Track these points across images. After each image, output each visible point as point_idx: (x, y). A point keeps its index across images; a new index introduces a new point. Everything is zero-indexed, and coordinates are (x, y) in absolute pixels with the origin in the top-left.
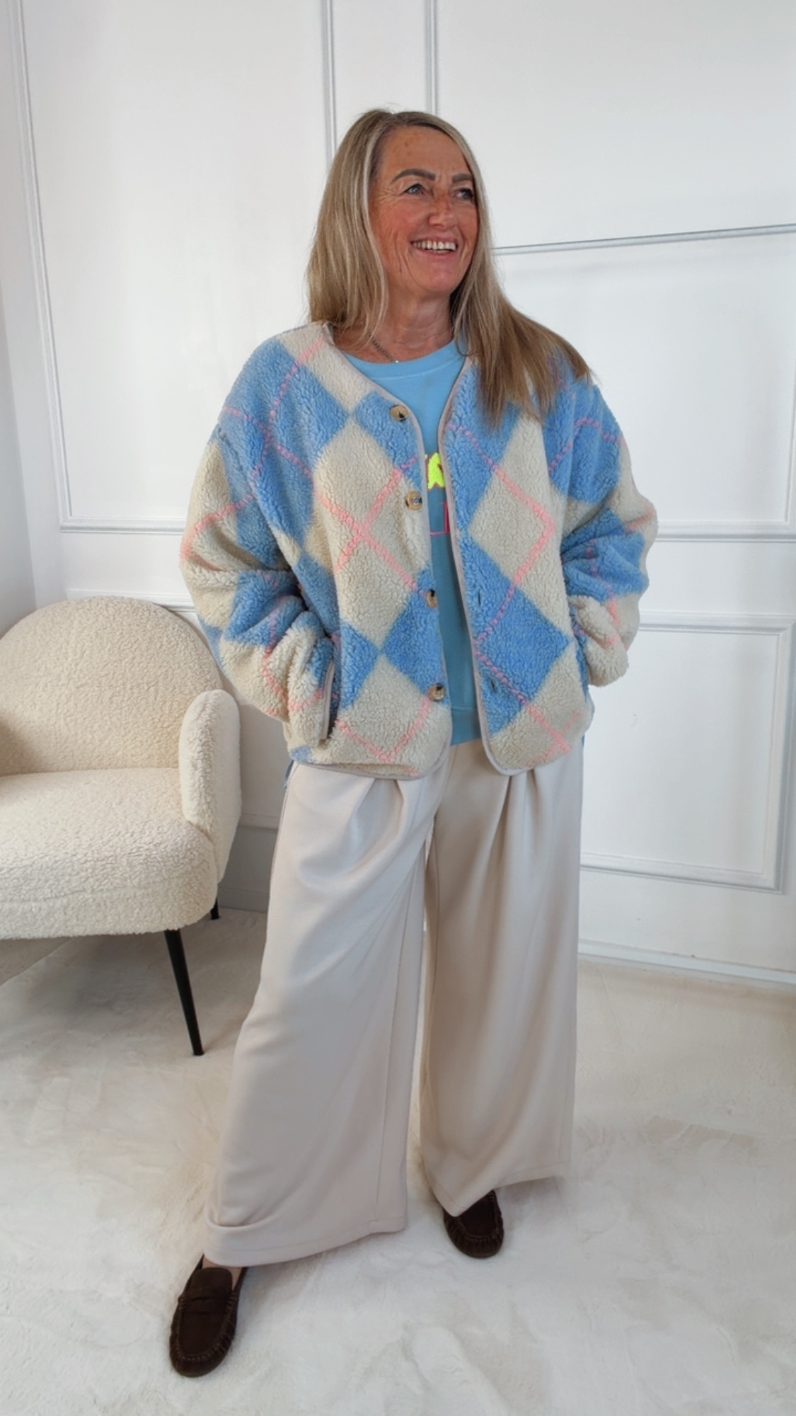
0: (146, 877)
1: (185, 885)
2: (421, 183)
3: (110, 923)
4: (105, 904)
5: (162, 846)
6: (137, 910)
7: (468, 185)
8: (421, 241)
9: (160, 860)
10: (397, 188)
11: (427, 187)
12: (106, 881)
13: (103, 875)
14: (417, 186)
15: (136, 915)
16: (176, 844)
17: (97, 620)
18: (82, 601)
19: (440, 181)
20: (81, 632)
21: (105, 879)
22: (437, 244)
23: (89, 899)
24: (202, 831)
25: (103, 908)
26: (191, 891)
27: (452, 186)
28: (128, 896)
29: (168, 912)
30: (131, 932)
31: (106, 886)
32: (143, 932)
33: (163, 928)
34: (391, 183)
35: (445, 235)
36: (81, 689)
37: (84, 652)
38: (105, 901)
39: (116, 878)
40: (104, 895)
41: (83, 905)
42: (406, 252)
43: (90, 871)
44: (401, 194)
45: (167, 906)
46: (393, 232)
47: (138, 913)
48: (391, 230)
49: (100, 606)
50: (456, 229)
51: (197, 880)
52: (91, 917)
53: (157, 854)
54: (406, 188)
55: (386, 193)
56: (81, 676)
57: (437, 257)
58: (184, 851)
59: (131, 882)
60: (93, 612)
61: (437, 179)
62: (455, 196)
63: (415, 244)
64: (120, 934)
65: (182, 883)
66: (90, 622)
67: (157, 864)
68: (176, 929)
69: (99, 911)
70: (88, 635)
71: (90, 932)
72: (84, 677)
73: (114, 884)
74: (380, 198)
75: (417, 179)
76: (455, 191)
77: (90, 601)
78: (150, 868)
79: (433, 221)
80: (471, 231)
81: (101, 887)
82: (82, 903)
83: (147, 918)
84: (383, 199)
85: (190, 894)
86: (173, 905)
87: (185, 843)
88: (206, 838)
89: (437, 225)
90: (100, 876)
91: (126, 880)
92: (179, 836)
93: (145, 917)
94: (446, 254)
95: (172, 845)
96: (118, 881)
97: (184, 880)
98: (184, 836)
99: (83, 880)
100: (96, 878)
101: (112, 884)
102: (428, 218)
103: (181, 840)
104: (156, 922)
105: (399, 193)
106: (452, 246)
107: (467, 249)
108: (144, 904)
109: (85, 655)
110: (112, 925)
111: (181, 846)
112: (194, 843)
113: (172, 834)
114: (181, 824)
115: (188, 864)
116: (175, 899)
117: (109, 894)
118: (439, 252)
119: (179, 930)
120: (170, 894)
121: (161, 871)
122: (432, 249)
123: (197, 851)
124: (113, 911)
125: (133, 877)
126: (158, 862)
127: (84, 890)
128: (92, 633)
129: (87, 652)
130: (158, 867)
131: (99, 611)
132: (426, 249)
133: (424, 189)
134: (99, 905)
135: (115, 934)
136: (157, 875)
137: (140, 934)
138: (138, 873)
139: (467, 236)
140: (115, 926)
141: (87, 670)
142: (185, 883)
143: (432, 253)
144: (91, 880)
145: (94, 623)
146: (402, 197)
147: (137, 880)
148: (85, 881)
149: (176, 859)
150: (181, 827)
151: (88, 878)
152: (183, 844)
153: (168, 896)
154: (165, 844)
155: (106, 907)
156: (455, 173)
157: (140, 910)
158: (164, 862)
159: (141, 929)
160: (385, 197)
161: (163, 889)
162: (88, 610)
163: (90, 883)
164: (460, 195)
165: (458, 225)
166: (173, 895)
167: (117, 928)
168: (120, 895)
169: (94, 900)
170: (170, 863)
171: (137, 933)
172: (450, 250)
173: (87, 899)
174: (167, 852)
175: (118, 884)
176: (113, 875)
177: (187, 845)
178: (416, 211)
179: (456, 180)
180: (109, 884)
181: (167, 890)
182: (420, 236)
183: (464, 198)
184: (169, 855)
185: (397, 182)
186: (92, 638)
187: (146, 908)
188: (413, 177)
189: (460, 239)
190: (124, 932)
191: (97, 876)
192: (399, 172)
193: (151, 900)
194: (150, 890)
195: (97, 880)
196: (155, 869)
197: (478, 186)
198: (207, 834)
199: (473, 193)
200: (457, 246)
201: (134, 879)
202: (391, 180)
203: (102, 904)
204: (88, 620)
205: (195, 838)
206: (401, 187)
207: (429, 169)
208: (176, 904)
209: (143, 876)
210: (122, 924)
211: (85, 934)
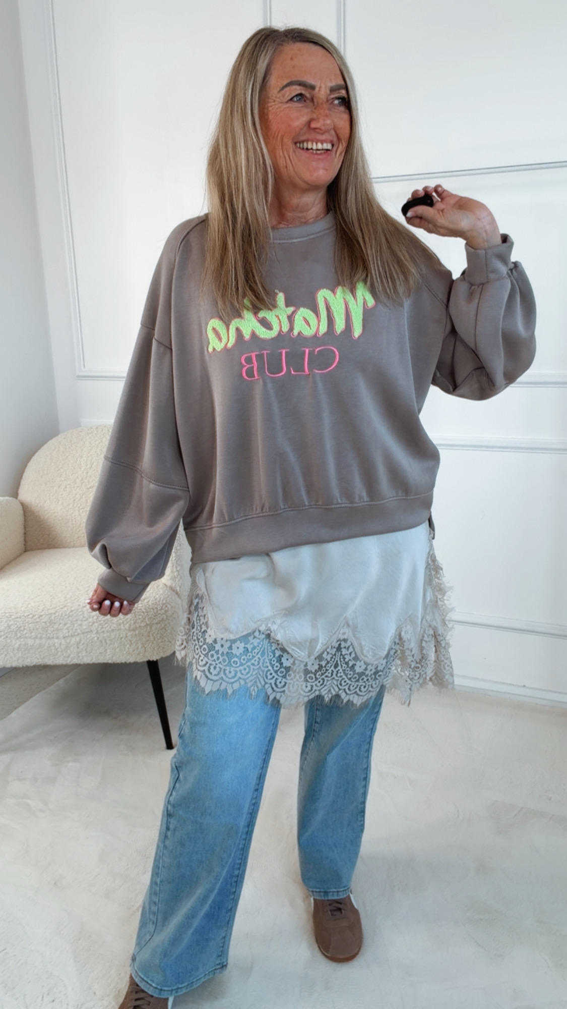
0: (135, 623)
1: (162, 629)
2: (303, 92)
3: (109, 655)
4: (106, 642)
5: (146, 601)
6: (128, 646)
7: (343, 93)
8: (303, 142)
9: (144, 611)
10: (283, 96)
11: (308, 95)
12: (106, 625)
13: (104, 621)
14: (301, 95)
15: (127, 650)
16: (156, 600)
17: (102, 441)
18: (92, 428)
19: (319, 91)
20: (91, 450)
21: (106, 623)
22: (316, 144)
23: (94, 637)
24: (174, 591)
25: (104, 644)
26: (166, 632)
27: (330, 95)
28: (121, 636)
29: (150, 648)
30: (123, 662)
31: (107, 629)
32: (132, 661)
33: (146, 659)
34: (279, 92)
35: (323, 137)
36: (90, 490)
37: (93, 464)
38: (106, 640)
39: (113, 623)
40: (105, 635)
41: (91, 641)
42: (291, 152)
43: (95, 618)
44: (287, 102)
45: (149, 643)
46: (280, 135)
47: (129, 648)
48: (278, 133)
49: (104, 432)
50: (333, 132)
51: (170, 625)
52: (96, 650)
53: (142, 606)
54: (289, 98)
55: (275, 101)
56: (90, 480)
57: (316, 156)
58: (161, 605)
59: (124, 626)
60: (99, 436)
61: (317, 89)
62: (332, 103)
63: (298, 145)
64: (116, 662)
65: (160, 627)
66: (97, 442)
67: (142, 614)
68: (155, 660)
69: (102, 646)
70: (96, 452)
71: (95, 661)
72: (92, 482)
73: (112, 628)
74: (270, 105)
75: (301, 89)
76: (333, 98)
77: (97, 428)
78: (137, 616)
79: (313, 125)
80: (345, 133)
81: (103, 630)
82: (90, 640)
83: (135, 652)
84: (271, 106)
85: (165, 635)
86: (153, 643)
87: (162, 599)
88: (176, 596)
89: (316, 128)
90: (102, 622)
91: (120, 625)
92: (157, 594)
93: (134, 651)
94: (324, 153)
95: (152, 601)
96: (115, 625)
97: (161, 625)
98: (161, 594)
99: (91, 624)
100: (100, 623)
101: (110, 627)
102: (309, 123)
103: (159, 597)
104: (141, 655)
105: (285, 101)
106: (329, 146)
107: (341, 148)
108: (133, 642)
109: (93, 466)
110: (110, 656)
111: (159, 601)
112: (168, 599)
113: (152, 593)
114: (159, 586)
115: (163, 614)
116: (154, 639)
117: (108, 634)
118: (319, 152)
119: (157, 660)
120: (151, 635)
121: (144, 619)
122: (312, 149)
123: (170, 605)
124: (111, 646)
125: (125, 622)
126: (143, 612)
127: (91, 631)
128: (98, 450)
129: (95, 464)
130: (142, 616)
131: (103, 435)
132: (307, 149)
133: (306, 97)
134: (101, 642)
135: (112, 662)
136: (142, 621)
137: (130, 663)
138: (129, 619)
139: (342, 136)
140: (112, 657)
141: (95, 477)
142: (161, 627)
143: (312, 153)
144: (96, 624)
145: (99, 443)
146: (288, 105)
147: (128, 625)
148: (92, 625)
149: (155, 611)
150: (159, 587)
151: (93, 623)
152: (160, 600)
153: (149, 636)
154: (148, 600)
155: (107, 643)
156: (333, 84)
157: (130, 646)
158: (147, 612)
159: (131, 659)
160: (273, 104)
161: (146, 631)
162: (96, 434)
163: (95, 626)
164: (336, 102)
165: (334, 129)
166: (153, 635)
167: (114, 658)
168: (116, 635)
169: (98, 638)
170: (151, 613)
171: (128, 662)
172: (327, 150)
173: (94, 638)
174: (149, 606)
175: (114, 627)
176: (111, 621)
177: (163, 600)
178: (299, 116)
179: (332, 90)
180: (109, 627)
181: (149, 632)
182: (303, 138)
183: (340, 104)
184: (151, 607)
185: (283, 91)
186: (98, 454)
187: (134, 644)
188: (297, 87)
189: (335, 139)
190: (119, 661)
191: (100, 621)
192: (285, 83)
193: (138, 639)
194: (137, 632)
195: (100, 624)
196: (140, 617)
197: (351, 93)
198: (177, 593)
199: (347, 100)
200: (333, 145)
201: (126, 624)
202: (279, 89)
203: (103, 641)
204: (95, 441)
205: (169, 595)
206: (287, 95)
207: (311, 81)
208: (155, 642)
209: (132, 622)
210: (118, 656)
211: (91, 662)
